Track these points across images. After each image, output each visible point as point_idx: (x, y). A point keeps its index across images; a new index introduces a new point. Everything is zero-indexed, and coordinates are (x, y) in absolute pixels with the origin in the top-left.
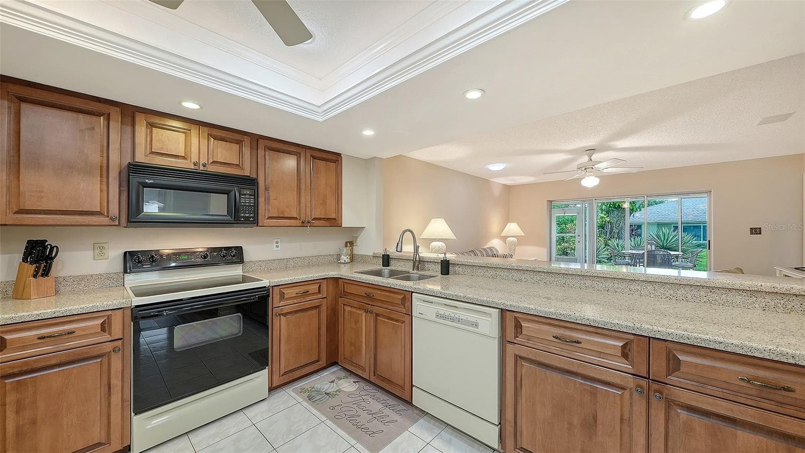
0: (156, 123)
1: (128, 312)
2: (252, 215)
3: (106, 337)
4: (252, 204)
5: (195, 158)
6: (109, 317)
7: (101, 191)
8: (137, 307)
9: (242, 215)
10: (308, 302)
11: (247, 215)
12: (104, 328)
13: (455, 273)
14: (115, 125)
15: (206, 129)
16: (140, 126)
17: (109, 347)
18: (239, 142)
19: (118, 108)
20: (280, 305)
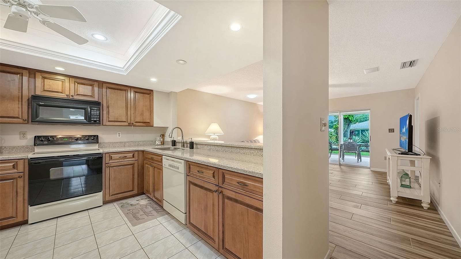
0: (47, 77)
1: (27, 161)
2: (98, 120)
3: (15, 171)
4: (98, 114)
5: (67, 93)
6: (16, 162)
7: (19, 108)
8: (31, 158)
9: (92, 119)
10: (126, 161)
11: (96, 120)
12: (14, 167)
13: (197, 148)
14: (25, 79)
15: (73, 79)
16: (38, 78)
17: (17, 175)
18: (92, 85)
19: (27, 71)
20: (110, 162)
